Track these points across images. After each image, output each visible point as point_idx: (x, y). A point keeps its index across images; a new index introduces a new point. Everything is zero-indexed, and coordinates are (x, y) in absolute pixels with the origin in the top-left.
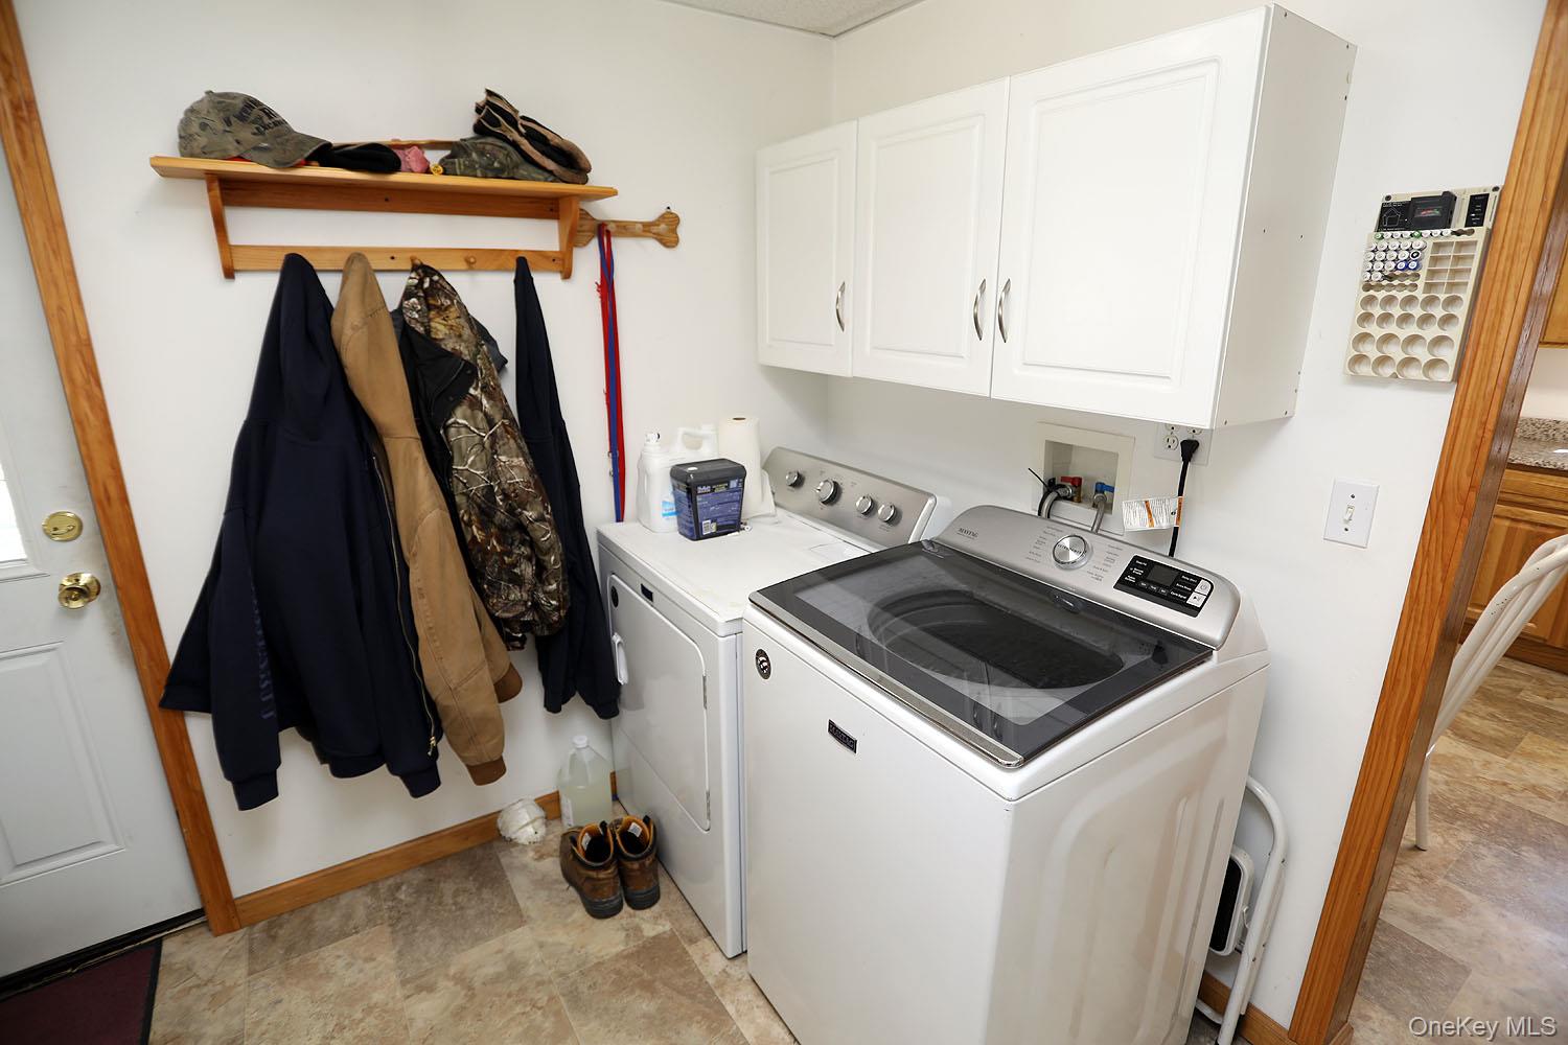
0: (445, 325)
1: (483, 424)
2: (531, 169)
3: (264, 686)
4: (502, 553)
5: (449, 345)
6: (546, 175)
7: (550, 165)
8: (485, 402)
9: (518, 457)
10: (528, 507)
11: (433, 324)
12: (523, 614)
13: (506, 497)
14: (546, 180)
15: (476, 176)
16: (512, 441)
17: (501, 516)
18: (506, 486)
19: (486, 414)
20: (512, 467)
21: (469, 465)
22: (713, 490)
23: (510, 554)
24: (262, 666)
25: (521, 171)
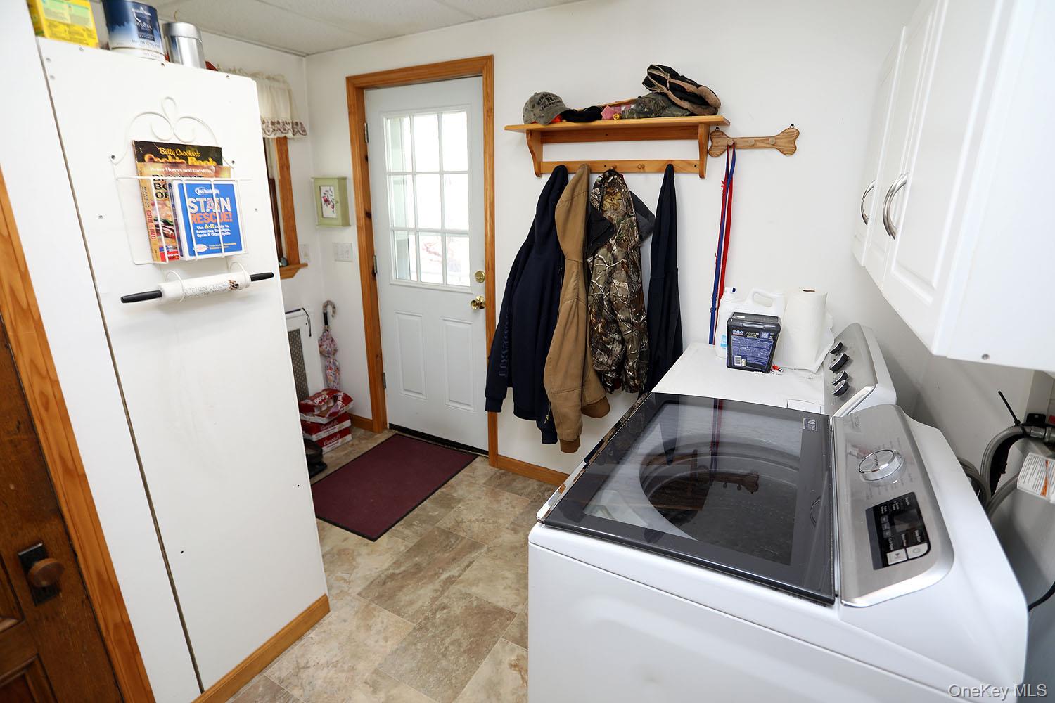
0: (610, 203)
1: (610, 260)
2: (674, 108)
3: (502, 361)
4: (601, 334)
5: (608, 215)
6: (684, 111)
7: (686, 105)
8: (615, 248)
9: (623, 282)
10: (620, 312)
11: (605, 202)
12: (608, 372)
13: (610, 302)
14: (683, 115)
15: (633, 118)
16: (624, 272)
17: (606, 312)
18: (612, 297)
19: (613, 255)
20: (619, 287)
21: (598, 280)
22: (745, 335)
23: (606, 336)
24: (504, 352)
25: (667, 112)
